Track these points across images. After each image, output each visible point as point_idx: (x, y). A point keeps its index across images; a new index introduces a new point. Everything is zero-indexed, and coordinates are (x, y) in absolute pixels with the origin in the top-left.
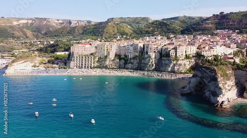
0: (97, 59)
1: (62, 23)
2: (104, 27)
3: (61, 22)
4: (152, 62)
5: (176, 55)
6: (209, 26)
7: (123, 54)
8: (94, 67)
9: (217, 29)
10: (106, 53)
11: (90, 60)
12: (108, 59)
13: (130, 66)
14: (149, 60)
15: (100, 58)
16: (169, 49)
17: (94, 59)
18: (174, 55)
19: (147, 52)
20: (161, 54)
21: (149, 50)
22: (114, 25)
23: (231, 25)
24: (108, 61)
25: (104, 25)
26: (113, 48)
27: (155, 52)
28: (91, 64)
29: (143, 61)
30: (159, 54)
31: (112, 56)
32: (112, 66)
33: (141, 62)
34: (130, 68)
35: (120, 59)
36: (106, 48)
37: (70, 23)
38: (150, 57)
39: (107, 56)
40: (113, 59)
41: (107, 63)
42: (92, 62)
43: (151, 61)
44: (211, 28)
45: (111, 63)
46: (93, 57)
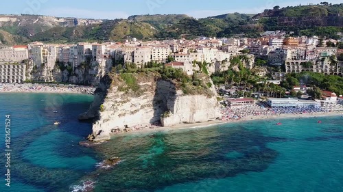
0: (31, 69)
1: (64, 23)
2: (112, 28)
3: (62, 20)
4: (101, 72)
5: (133, 61)
6: (256, 25)
7: (66, 61)
8: (27, 82)
9: (266, 29)
10: (42, 58)
11: (20, 70)
12: (46, 69)
13: (74, 79)
14: (97, 70)
15: (35, 68)
16: (123, 53)
17: (27, 70)
18: (131, 61)
19: (95, 57)
20: (113, 59)
21: (97, 54)
22: (126, 25)
23: (286, 24)
24: (46, 72)
25: (112, 24)
26: (52, 53)
27: (105, 57)
28: (22, 77)
29: (90, 72)
30: (111, 61)
31: (51, 64)
32: (51, 79)
33: (88, 72)
34: (74, 81)
35: (63, 68)
36: (42, 53)
37: (76, 22)
38: (97, 64)
39: (43, 64)
40: (52, 68)
41: (45, 74)
42: (24, 73)
43: (99, 71)
44: (257, 29)
45: (50, 74)
46: (25, 66)
